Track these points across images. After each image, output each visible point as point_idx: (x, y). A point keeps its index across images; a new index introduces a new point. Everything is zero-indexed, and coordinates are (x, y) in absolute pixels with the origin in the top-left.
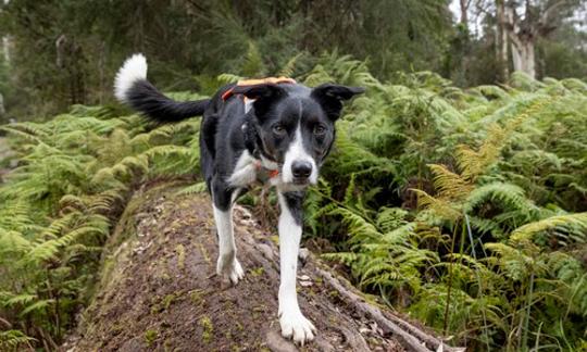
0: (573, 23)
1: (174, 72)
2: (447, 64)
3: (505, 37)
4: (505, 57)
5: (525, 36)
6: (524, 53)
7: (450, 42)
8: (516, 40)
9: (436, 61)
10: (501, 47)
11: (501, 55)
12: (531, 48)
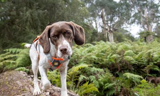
0: (123, 28)
1: (14, 43)
2: (92, 39)
3: (106, 32)
4: (107, 37)
5: (110, 31)
6: (111, 36)
7: (92, 33)
8: (108, 32)
9: (89, 38)
10: (105, 34)
11: (105, 36)
12: (112, 34)
